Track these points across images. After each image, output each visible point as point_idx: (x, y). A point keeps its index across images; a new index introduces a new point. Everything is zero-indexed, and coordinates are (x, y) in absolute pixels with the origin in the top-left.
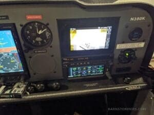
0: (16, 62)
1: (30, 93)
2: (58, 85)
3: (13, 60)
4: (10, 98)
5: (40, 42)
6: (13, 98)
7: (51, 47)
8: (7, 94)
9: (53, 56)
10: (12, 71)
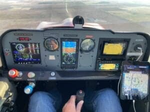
7: (93, 51)
9: (92, 56)
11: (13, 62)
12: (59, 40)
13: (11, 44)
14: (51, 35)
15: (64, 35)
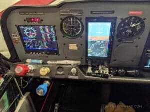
0: (104, 49)
1: (114, 76)
2: (138, 73)
3: (103, 47)
4: (99, 77)
5: (129, 34)
6: (101, 77)
7: (139, 38)
8: (97, 73)
9: (137, 46)
10: (98, 56)
11: (25, 52)
12: (84, 21)
13: (18, 27)
14: (72, 13)
15: (92, 13)
